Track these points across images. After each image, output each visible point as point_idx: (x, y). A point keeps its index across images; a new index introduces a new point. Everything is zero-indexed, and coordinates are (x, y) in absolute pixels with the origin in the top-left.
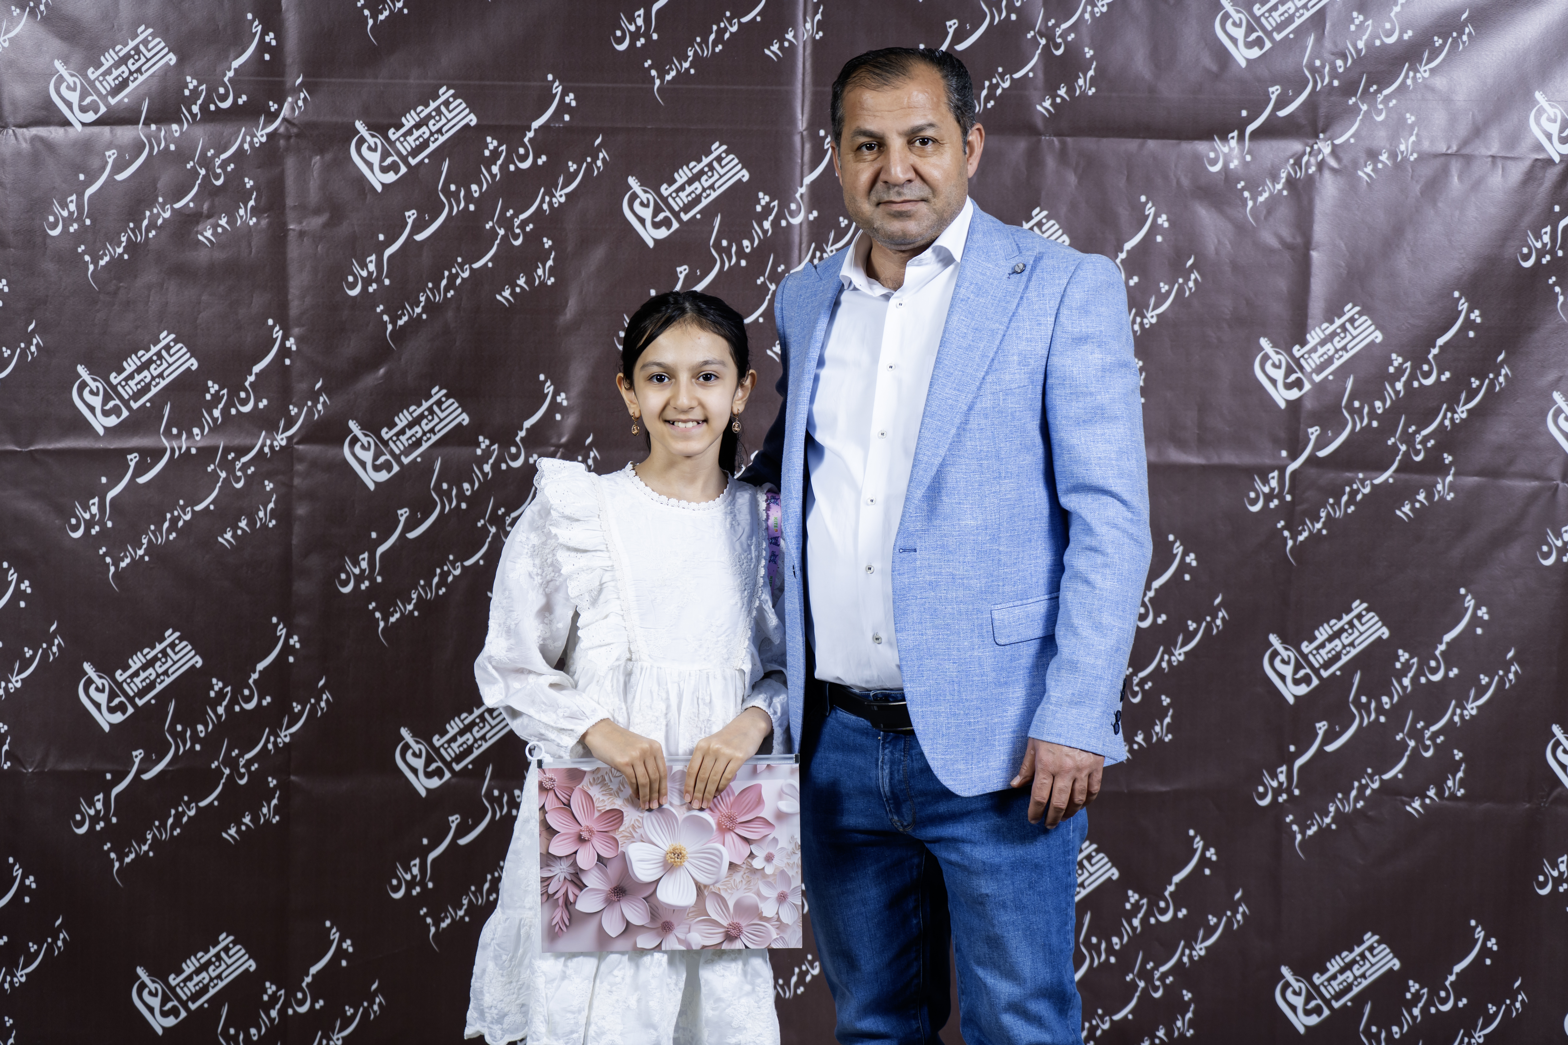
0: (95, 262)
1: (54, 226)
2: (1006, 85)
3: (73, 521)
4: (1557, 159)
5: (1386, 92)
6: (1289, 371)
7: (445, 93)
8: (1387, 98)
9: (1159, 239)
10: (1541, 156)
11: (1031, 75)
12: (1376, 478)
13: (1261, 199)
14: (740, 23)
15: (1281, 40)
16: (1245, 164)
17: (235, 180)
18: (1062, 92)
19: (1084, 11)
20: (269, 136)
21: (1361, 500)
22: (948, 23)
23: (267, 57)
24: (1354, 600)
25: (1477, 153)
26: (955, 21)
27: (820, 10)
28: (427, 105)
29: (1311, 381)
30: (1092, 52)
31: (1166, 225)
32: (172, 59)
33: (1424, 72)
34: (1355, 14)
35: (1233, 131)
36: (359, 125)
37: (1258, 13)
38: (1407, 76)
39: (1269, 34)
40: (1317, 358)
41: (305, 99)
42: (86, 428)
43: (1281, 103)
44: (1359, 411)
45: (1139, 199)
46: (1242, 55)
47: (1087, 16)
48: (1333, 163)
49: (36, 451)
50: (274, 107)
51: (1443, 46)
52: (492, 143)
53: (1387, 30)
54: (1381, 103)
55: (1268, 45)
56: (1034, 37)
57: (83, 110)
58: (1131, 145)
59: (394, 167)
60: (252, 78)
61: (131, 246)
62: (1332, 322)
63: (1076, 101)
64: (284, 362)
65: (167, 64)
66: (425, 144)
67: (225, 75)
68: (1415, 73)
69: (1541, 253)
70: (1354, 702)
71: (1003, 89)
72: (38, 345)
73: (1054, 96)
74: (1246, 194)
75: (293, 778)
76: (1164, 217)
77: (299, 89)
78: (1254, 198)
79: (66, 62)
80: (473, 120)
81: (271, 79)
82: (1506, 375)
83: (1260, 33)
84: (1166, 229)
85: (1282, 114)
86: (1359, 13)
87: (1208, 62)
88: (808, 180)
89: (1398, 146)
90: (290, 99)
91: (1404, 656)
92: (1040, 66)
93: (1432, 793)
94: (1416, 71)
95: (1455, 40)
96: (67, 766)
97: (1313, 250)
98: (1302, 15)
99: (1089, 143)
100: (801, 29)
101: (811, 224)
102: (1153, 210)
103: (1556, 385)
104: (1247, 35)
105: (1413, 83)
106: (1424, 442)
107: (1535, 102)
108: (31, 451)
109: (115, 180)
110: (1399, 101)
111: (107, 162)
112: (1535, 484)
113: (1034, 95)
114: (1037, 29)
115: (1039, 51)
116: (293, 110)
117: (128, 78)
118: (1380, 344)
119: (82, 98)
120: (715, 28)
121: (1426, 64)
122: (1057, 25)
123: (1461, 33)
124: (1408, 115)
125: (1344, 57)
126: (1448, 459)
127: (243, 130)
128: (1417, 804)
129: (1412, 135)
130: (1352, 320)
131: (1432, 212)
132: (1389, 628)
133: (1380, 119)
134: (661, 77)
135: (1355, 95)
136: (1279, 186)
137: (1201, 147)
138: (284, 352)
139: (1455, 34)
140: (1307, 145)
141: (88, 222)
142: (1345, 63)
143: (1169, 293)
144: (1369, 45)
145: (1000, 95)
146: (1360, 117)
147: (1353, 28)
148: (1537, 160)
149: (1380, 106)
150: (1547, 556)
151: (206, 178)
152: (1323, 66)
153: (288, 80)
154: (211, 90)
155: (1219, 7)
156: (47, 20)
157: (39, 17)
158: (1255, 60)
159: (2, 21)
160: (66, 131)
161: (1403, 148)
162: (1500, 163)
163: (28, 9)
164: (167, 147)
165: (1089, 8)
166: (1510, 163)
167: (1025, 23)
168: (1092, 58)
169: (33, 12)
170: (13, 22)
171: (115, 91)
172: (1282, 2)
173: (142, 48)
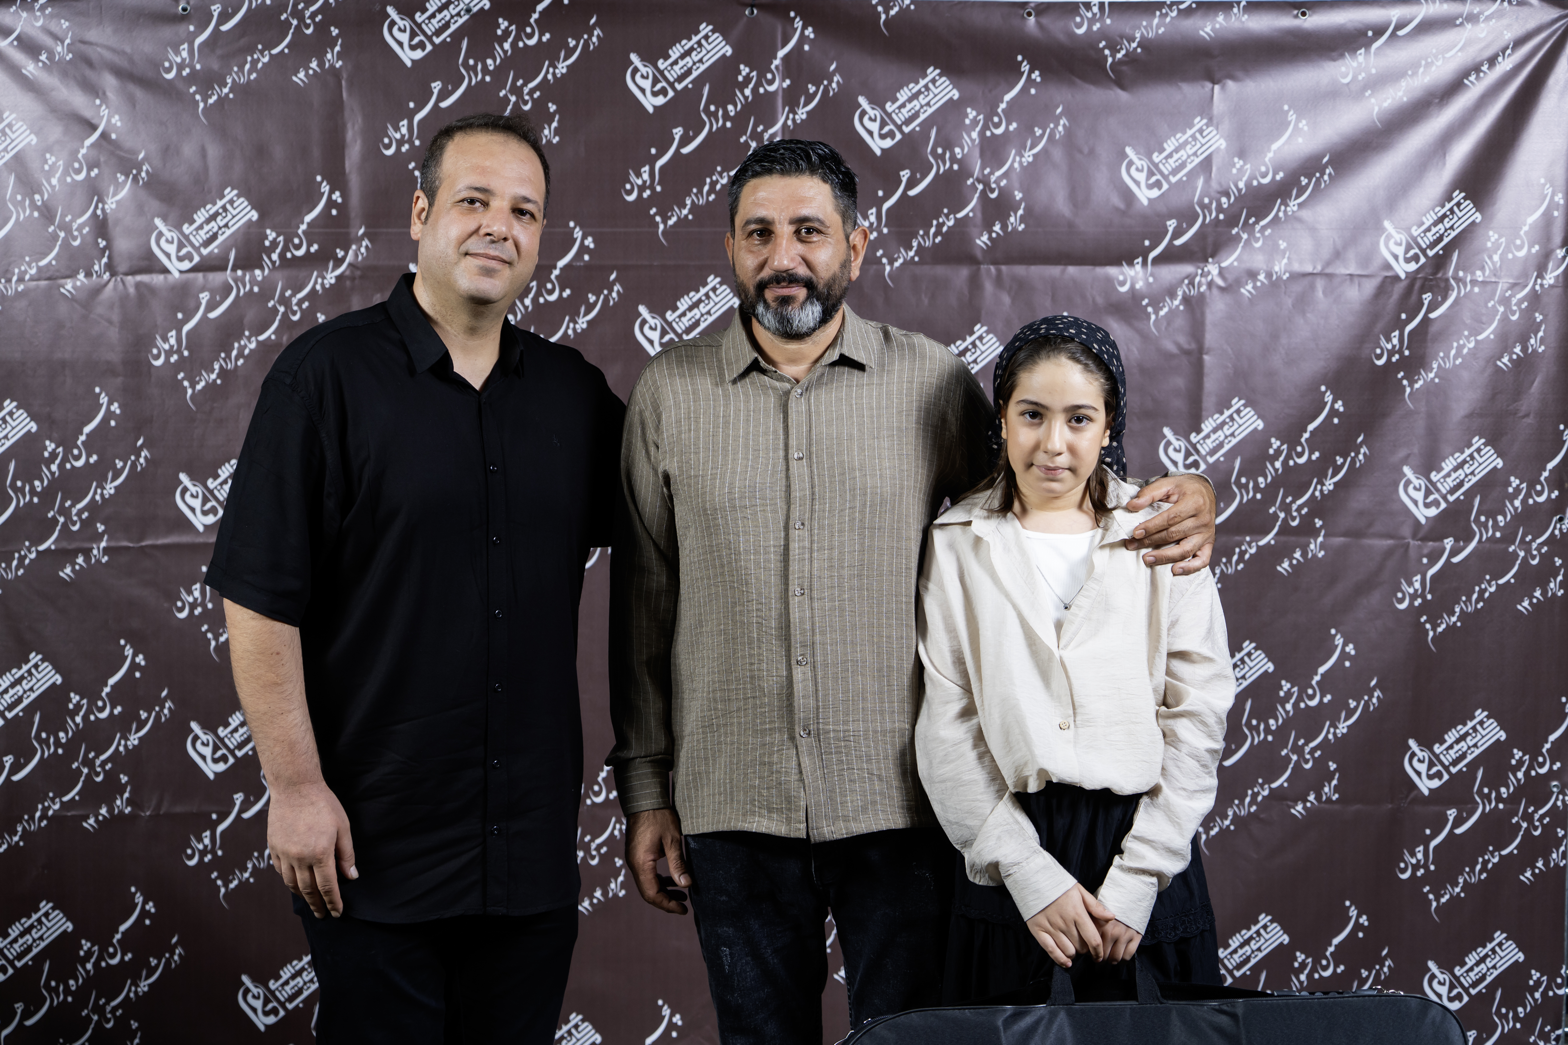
0: (193, 386)
1: (157, 357)
2: (951, 223)
3: (179, 604)
4: (1403, 276)
5: (1263, 223)
6: (1188, 454)
8: (1264, 228)
10: (1390, 274)
11: (971, 215)
12: (1260, 540)
13: (1162, 313)
15: (1176, 182)
16: (1149, 285)
17: (308, 316)
18: (997, 228)
19: (1014, 161)
20: (338, 278)
21: (1249, 559)
22: (902, 173)
23: (334, 212)
24: (1244, 641)
25: (1337, 272)
26: (907, 171)
29: (1206, 462)
30: (1021, 195)
32: (254, 215)
33: (1293, 205)
34: (1236, 160)
35: (1138, 258)
36: (413, 267)
37: (1156, 160)
38: (1279, 210)
39: (1166, 178)
40: (1210, 444)
41: (367, 247)
42: (188, 526)
43: (1177, 234)
44: (1246, 486)
46: (1145, 195)
47: (1016, 165)
48: (1220, 282)
49: (146, 546)
50: (340, 253)
51: (1308, 185)
53: (1262, 173)
54: (1259, 232)
55: (1165, 186)
56: (973, 184)
57: (180, 259)
58: (1054, 271)
60: (322, 230)
61: (223, 373)
62: (1222, 413)
63: (1009, 236)
65: (250, 220)
67: (299, 228)
68: (1286, 207)
69: (1391, 353)
70: (1246, 725)
71: (949, 227)
72: (146, 457)
73: (990, 232)
74: (1150, 309)
77: (362, 238)
78: (1156, 313)
79: (165, 219)
81: (338, 230)
82: (1365, 454)
83: (1159, 177)
85: (1178, 242)
86: (1240, 158)
87: (1116, 201)
89: (1272, 268)
90: (354, 247)
91: (1286, 686)
92: (979, 208)
93: (1312, 798)
94: (1287, 205)
95: (1318, 180)
96: (178, 809)
97: (1206, 353)
98: (1193, 161)
99: (1020, 270)
103: (1405, 461)
104: (1148, 178)
105: (1284, 215)
106: (1299, 509)
107: (1384, 230)
108: (142, 547)
109: (208, 318)
110: (1273, 231)
111: (200, 304)
112: (1390, 542)
113: (974, 231)
114: (975, 176)
115: (977, 195)
116: (356, 256)
117: (217, 233)
118: (1262, 430)
119: (179, 250)
120: (708, 180)
121: (1295, 199)
122: (992, 173)
123: (1323, 174)
124: (1281, 242)
125: (1227, 195)
126: (1319, 523)
127: (315, 274)
128: (1300, 807)
129: (1284, 258)
130: (1238, 412)
131: (1302, 321)
132: (1274, 663)
133: (1258, 245)
134: (665, 222)
135: (1237, 226)
136: (1176, 302)
137: (1112, 271)
139: (1318, 175)
140: (1198, 268)
141: (186, 353)
142: (1229, 200)
144: (1248, 185)
145: (946, 232)
146: (1242, 244)
147: (1234, 171)
148: (1386, 277)
149: (1258, 235)
150: (1401, 601)
151: (285, 314)
152: (1211, 203)
153: (352, 231)
154: (288, 241)
155: (1124, 156)
156: (147, 185)
157: (141, 182)
158: (1155, 199)
159: (109, 186)
160: (166, 278)
161: (1277, 269)
162: (1356, 280)
163: (131, 176)
164: (251, 289)
165: (1018, 159)
166: (1364, 280)
167: (965, 172)
168: (1021, 200)
169: (136, 179)
170: (119, 187)
171: (207, 243)
172: (1177, 150)
173: (228, 206)
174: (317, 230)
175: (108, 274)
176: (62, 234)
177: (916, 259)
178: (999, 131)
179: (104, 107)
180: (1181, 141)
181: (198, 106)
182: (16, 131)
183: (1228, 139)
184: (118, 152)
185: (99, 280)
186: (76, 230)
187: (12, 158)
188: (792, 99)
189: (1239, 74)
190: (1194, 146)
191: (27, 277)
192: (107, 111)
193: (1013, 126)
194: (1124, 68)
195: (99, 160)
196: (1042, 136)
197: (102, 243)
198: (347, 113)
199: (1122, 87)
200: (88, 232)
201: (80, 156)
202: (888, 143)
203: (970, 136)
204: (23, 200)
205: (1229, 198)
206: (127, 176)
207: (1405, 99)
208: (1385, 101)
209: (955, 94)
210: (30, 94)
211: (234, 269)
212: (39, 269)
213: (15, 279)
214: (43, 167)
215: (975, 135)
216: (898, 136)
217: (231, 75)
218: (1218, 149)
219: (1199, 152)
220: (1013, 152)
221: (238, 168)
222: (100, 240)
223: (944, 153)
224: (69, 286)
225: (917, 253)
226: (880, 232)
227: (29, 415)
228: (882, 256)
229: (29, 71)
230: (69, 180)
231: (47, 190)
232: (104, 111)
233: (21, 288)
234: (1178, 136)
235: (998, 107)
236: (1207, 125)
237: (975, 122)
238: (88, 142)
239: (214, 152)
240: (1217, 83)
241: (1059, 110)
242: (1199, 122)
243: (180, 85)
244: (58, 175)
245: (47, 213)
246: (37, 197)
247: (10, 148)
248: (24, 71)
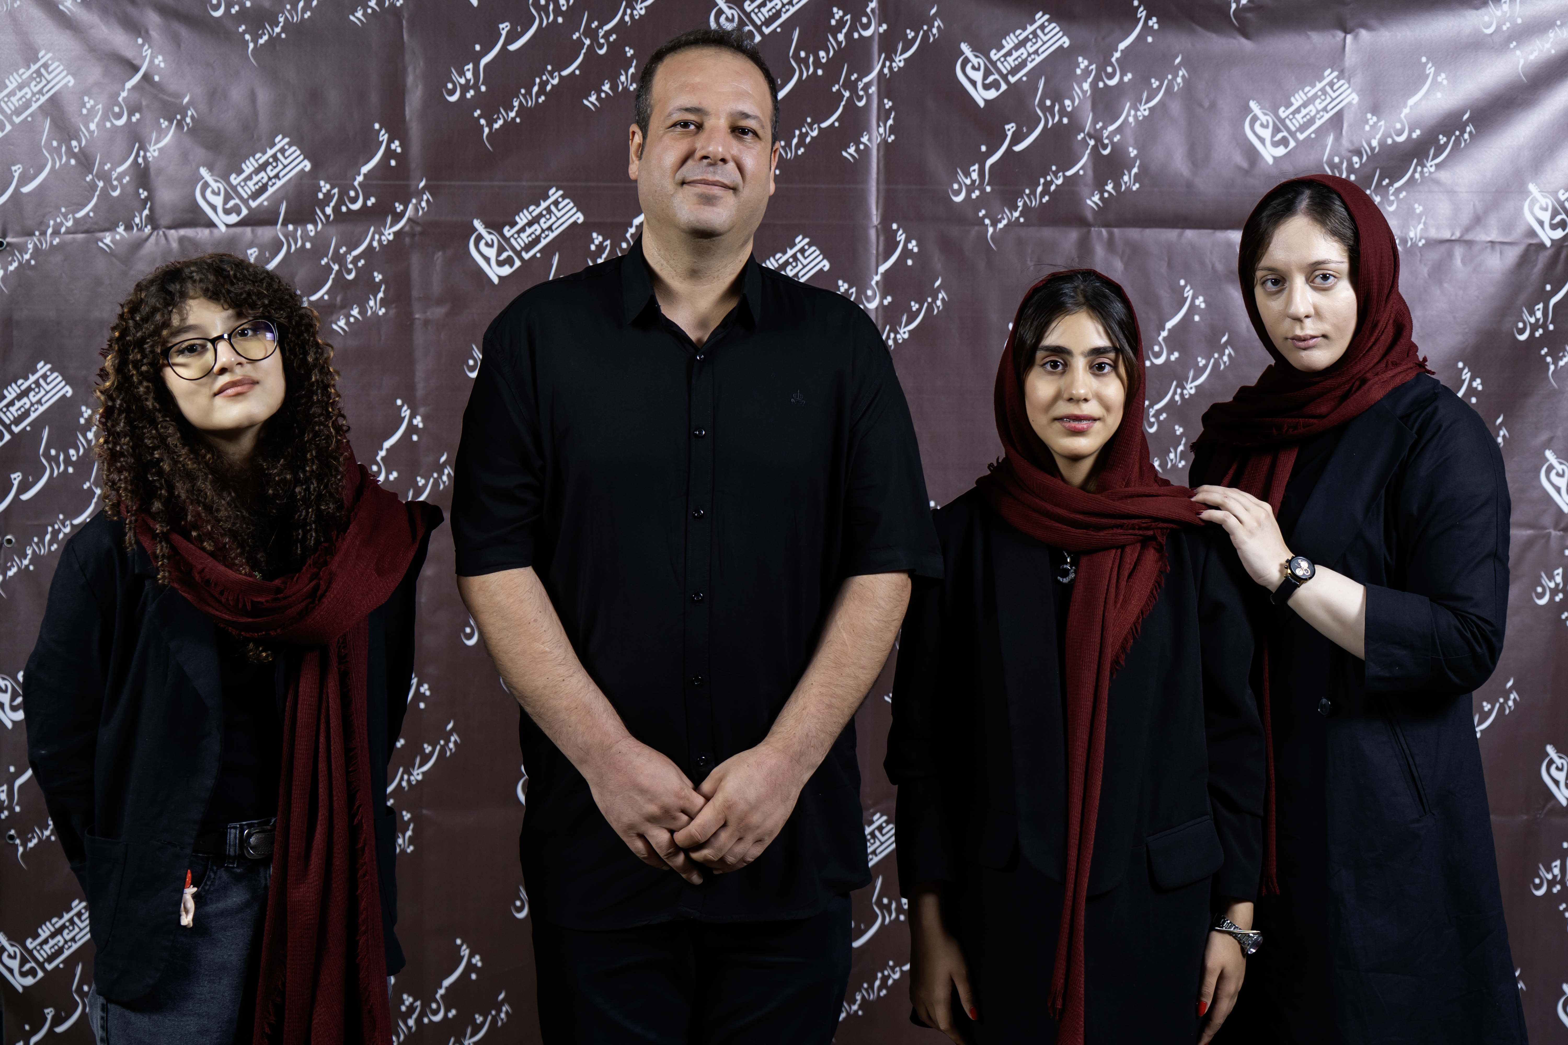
2: (1060, 182)
4: (1548, 243)
5: (1397, 185)
7: (555, 194)
8: (1398, 191)
9: (1197, 318)
10: (1534, 241)
11: (1081, 172)
14: (819, 128)
17: (364, 275)
18: (1109, 187)
19: (1128, 115)
20: (397, 234)
22: (1007, 127)
23: (393, 163)
25: (1477, 239)
26: (1013, 124)
27: (892, 116)
28: (538, 205)
30: (1135, 152)
31: (1203, 306)
32: (307, 165)
33: (1430, 166)
34: (1369, 116)
36: (477, 224)
37: (1283, 115)
38: (1415, 171)
39: (1293, 134)
41: (428, 201)
45: (1179, 283)
46: (1269, 153)
47: (1131, 119)
50: (399, 208)
51: (1447, 143)
52: (598, 239)
53: (1398, 130)
54: (1393, 194)
55: (1292, 144)
56: (1084, 138)
57: (227, 212)
58: (1171, 235)
59: (509, 261)
60: (380, 182)
63: (1121, 195)
64: (411, 438)
65: (302, 170)
66: (537, 240)
67: (355, 179)
68: (1422, 168)
69: (1534, 328)
71: (1057, 185)
73: (1102, 191)
75: (425, 812)
76: (1201, 299)
77: (423, 191)
79: (211, 169)
80: (580, 218)
81: (397, 182)
82: (1504, 437)
83: (1285, 134)
84: (1202, 309)
86: (1373, 115)
87: (1239, 159)
88: (883, 269)
89: (1407, 233)
90: (414, 201)
92: (1090, 165)
94: (1423, 166)
95: (1457, 138)
98: (1322, 116)
99: (1134, 233)
100: (875, 134)
101: (885, 308)
102: (1191, 293)
103: (1548, 444)
104: (1273, 136)
105: (1421, 176)
107: (1528, 193)
110: (1408, 192)
112: (1530, 532)
113: (1084, 190)
114: (1086, 131)
115: (1088, 151)
116: (417, 210)
117: (267, 184)
119: (226, 202)
120: (797, 132)
121: (1432, 160)
122: (1104, 127)
123: (1463, 132)
124: (1416, 206)
125: (1359, 154)
127: (372, 229)
129: (1420, 223)
131: (1438, 292)
133: (1391, 209)
138: (412, 429)
139: (1457, 133)
142: (1361, 159)
143: (1205, 367)
144: (1382, 144)
145: (1054, 191)
147: (1367, 128)
148: (1530, 245)
149: (1392, 198)
150: (1541, 596)
151: (339, 272)
152: (1341, 162)
153: (413, 183)
154: (343, 193)
155: (1248, 110)
156: (192, 131)
157: (186, 128)
158: (1280, 157)
159: (152, 132)
160: (211, 232)
161: (1412, 234)
162: (1498, 248)
163: (175, 122)
164: (303, 245)
165: (1133, 112)
166: (1506, 247)
167: (1075, 126)
168: (1136, 157)
169: (180, 125)
170: (162, 133)
171: (256, 195)
172: (1305, 105)
173: (279, 155)
174: (375, 182)
175: (149, 227)
176: (101, 184)
177: (1022, 220)
178: (1112, 82)
179: (146, 47)
180: (1310, 95)
181: (248, 47)
182: (52, 72)
183: (1360, 92)
184: (161, 95)
185: (140, 233)
186: (116, 179)
187: (47, 100)
188: (888, 46)
189: (1373, 22)
190: (1323, 100)
191: (63, 230)
192: (149, 51)
193: (1128, 77)
194: (1249, 15)
195: (141, 104)
196: (1159, 88)
197: (144, 194)
198: (408, 57)
199: (1246, 36)
200: (128, 182)
201: (120, 99)
202: (992, 94)
203: (1081, 88)
204: (59, 146)
205: (1361, 158)
206: (171, 122)
207: (1553, 52)
208: (1532, 53)
209: (1066, 42)
210: (68, 31)
211: (285, 224)
212: (76, 221)
213: (50, 231)
214: (81, 111)
215: (1086, 86)
216: (1004, 87)
217: (283, 13)
218: (1350, 103)
219: (1329, 108)
220: (1128, 105)
221: (290, 114)
222: (141, 191)
223: (1053, 106)
224: (108, 241)
225: (1022, 214)
226: (983, 191)
227: (64, 379)
228: (985, 216)
229: (66, 7)
230: (108, 125)
231: (85, 136)
232: (147, 52)
233: (56, 241)
234: (1307, 89)
235: (1112, 56)
236: (1338, 78)
237: (1087, 72)
238: (129, 84)
239: (264, 96)
240: (1349, 33)
241: (1178, 61)
242: (1330, 75)
243: (229, 24)
244: (96, 120)
245: (85, 161)
246: (74, 143)
247: (45, 90)
248: (61, 7)
